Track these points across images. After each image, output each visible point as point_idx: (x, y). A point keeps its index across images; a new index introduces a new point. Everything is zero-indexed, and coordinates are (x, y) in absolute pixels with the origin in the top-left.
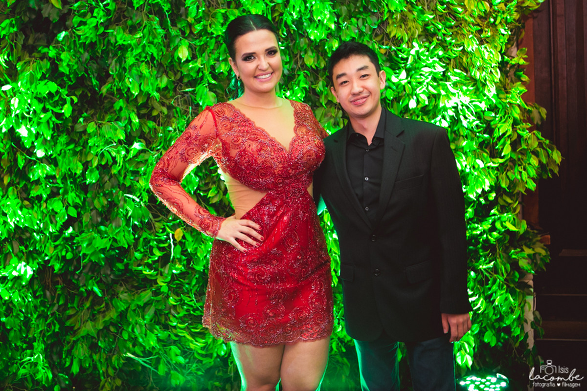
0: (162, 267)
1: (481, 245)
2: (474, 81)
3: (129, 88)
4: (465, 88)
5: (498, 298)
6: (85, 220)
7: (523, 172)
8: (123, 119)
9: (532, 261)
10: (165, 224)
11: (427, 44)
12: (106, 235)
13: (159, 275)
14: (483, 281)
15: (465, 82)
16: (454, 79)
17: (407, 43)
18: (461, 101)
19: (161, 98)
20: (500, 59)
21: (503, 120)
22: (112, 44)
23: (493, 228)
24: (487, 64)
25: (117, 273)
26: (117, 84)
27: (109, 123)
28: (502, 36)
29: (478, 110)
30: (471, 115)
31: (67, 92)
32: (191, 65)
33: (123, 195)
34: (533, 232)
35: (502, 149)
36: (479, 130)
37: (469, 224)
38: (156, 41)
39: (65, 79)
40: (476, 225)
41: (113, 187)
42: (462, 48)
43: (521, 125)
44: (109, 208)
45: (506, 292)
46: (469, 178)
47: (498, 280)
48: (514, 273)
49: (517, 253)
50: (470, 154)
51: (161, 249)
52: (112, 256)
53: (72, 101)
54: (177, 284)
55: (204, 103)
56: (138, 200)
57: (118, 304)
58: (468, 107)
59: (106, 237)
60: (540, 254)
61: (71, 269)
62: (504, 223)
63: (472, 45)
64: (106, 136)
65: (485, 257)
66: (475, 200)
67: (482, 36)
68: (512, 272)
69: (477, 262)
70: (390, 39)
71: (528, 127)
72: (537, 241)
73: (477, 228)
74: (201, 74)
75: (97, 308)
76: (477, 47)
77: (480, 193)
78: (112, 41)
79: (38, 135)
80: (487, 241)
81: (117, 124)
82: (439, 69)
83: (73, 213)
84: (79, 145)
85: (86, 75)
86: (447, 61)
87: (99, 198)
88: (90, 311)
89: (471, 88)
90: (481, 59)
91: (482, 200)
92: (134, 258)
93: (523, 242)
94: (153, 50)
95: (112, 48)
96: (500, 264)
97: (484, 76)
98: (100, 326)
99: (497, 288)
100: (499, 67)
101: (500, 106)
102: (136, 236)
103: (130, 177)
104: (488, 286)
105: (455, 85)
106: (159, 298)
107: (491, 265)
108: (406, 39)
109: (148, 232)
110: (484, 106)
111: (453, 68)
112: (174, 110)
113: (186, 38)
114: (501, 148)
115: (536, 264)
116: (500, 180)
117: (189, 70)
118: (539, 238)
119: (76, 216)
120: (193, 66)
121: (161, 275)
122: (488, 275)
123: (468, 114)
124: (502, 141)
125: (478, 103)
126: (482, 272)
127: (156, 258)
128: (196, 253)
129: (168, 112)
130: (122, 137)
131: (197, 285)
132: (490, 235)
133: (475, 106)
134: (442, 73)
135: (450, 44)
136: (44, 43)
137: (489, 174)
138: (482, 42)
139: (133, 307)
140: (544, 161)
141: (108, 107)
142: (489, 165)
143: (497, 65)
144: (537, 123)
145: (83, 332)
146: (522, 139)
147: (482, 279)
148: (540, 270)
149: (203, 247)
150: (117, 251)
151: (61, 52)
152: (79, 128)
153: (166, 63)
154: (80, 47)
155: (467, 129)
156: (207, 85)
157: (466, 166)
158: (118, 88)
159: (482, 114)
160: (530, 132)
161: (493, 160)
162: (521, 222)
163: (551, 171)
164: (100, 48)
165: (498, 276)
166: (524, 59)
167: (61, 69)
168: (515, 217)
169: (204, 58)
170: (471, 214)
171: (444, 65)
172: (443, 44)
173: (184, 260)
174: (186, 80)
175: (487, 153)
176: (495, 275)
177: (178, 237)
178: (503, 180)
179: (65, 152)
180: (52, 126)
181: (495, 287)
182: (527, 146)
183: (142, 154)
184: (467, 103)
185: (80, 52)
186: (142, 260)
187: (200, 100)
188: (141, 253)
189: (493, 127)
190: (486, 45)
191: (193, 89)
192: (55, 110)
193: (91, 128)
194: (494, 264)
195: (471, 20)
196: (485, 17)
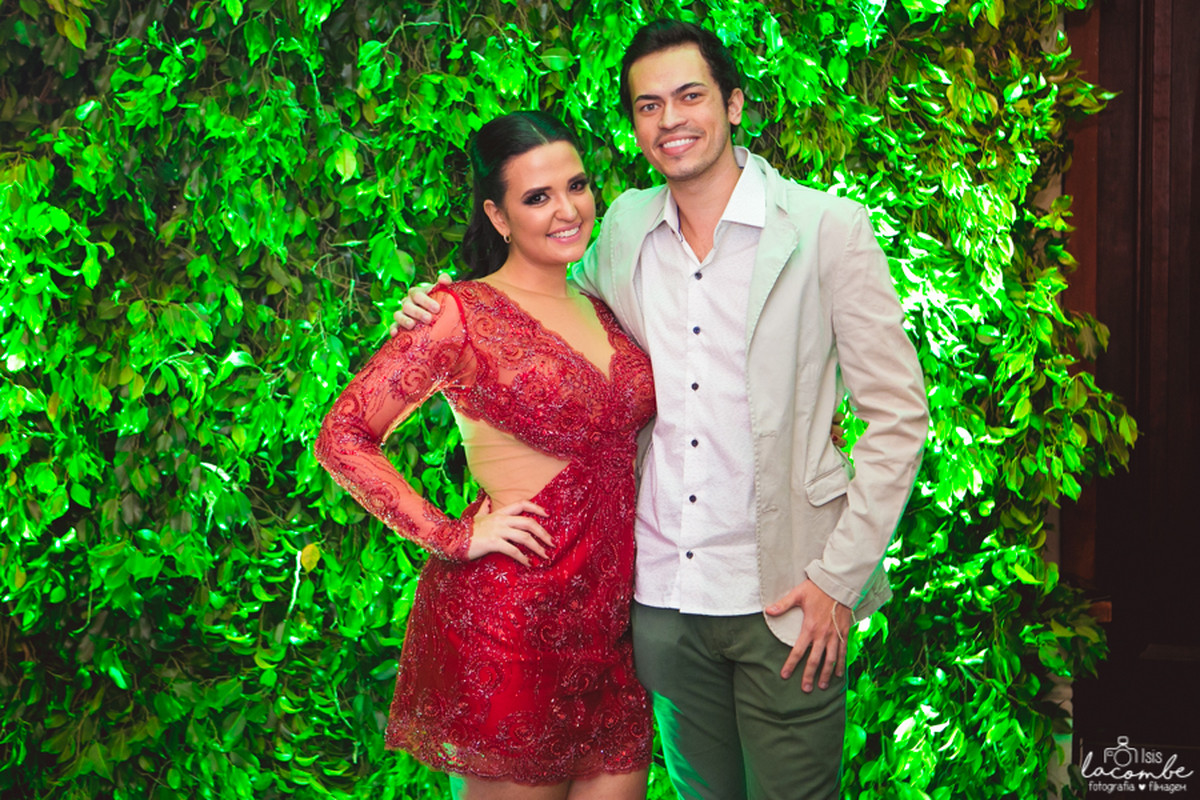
0: (267, 628)
1: (959, 612)
2: (958, 259)
3: (227, 233)
4: (938, 273)
5: (993, 727)
6: (108, 514)
7: (1055, 458)
8: (209, 299)
9: (1070, 654)
10: (283, 532)
11: (863, 177)
12: (152, 551)
13: (259, 646)
14: (962, 692)
15: (940, 261)
16: (916, 253)
17: (822, 171)
18: (929, 301)
19: (289, 259)
20: (1014, 217)
21: (1017, 346)
22: (192, 134)
23: (987, 578)
24: (988, 225)
25: (165, 637)
26: (196, 221)
27: (177, 306)
28: (1021, 168)
29: (964, 322)
30: (948, 332)
31: (88, 233)
32: (360, 191)
33: (197, 464)
34: (1075, 593)
35: (1013, 407)
36: (966, 364)
37: (936, 566)
38: (286, 132)
39: (82, 203)
40: (951, 568)
41: (175, 445)
42: (936, 188)
43: (1054, 358)
44: (161, 491)
45: (1010, 717)
46: (940, 467)
47: (994, 690)
48: (1028, 680)
49: (1036, 632)
50: (943, 415)
51: (270, 588)
52: (158, 598)
53: (102, 252)
54: (298, 668)
55: (386, 274)
56: (227, 478)
57: (168, 706)
58: (943, 315)
59: (152, 555)
60: (1085, 639)
61: (59, 625)
62: (1010, 568)
63: (957, 183)
64: (171, 333)
65: (968, 641)
66: (951, 513)
67: (979, 166)
68: (1025, 677)
69: (952, 650)
70: (785, 161)
71: (1069, 363)
72: (1082, 611)
73: (954, 574)
74: (379, 212)
75: (113, 715)
76: (968, 188)
77: (961, 499)
78: (195, 128)
79: (11, 322)
80: (972, 605)
81: (195, 308)
82: (888, 230)
83: (82, 497)
84: (105, 350)
85: (130, 198)
86: (903, 215)
87: (141, 466)
88: (97, 722)
89: (951, 275)
90: (974, 214)
91: (965, 515)
92: (207, 606)
93: (1052, 612)
94: (281, 154)
95: (193, 144)
96: (999, 656)
97: (981, 251)
98: (121, 756)
99: (992, 708)
100: (1011, 234)
101: (1011, 316)
102: (217, 557)
103: (211, 424)
104: (971, 704)
105: (919, 266)
106: (257, 696)
107: (980, 657)
108: (820, 162)
109: (243, 548)
110: (977, 314)
111: (916, 230)
112: (317, 285)
113: (350, 131)
114: (1009, 405)
115: (1077, 661)
116: (1006, 474)
117: (354, 201)
118: (1087, 605)
119: (89, 505)
120: (366, 192)
121: (265, 645)
122: (973, 680)
123: (943, 329)
124: (1013, 389)
125: (965, 308)
126: (961, 674)
127: (257, 608)
128: (347, 600)
129: (304, 289)
130: (206, 337)
131: (344, 672)
132: (982, 593)
133: (958, 313)
134: (891, 240)
135: (913, 178)
137: (983, 459)
138: (978, 178)
139: (198, 714)
140: (1099, 437)
141: (170, 270)
142: (982, 439)
143: (1009, 229)
144: (1089, 357)
145: (80, 768)
146: (1054, 389)
147: (960, 688)
148: (1084, 676)
149: (363, 586)
150: (169, 587)
151: (81, 145)
152: (106, 311)
153: (305, 182)
154: (122, 136)
155: (939, 360)
156: (393, 235)
157: (934, 440)
158: (200, 229)
159: (972, 330)
160: (1071, 375)
161: (993, 430)
162: (1047, 567)
163: (1114, 461)
164: (163, 144)
165: (994, 681)
166: (1065, 219)
167: (77, 181)
168: (1035, 557)
169: (391, 178)
170: (941, 543)
171: (897, 222)
172: (896, 179)
173: (318, 615)
174: (346, 222)
175: (979, 414)
176: (988, 680)
177: (311, 562)
178: (1011, 474)
179: (74, 363)
180: (47, 302)
181: (986, 706)
182: (1065, 403)
183: (241, 377)
184: (941, 306)
185: (122, 148)
186: (223, 610)
187: (378, 269)
188: (224, 594)
189: (995, 359)
190: (986, 185)
191: (360, 242)
192: (59, 269)
193: (137, 314)
194: (987, 653)
195: (959, 130)
196: (987, 126)
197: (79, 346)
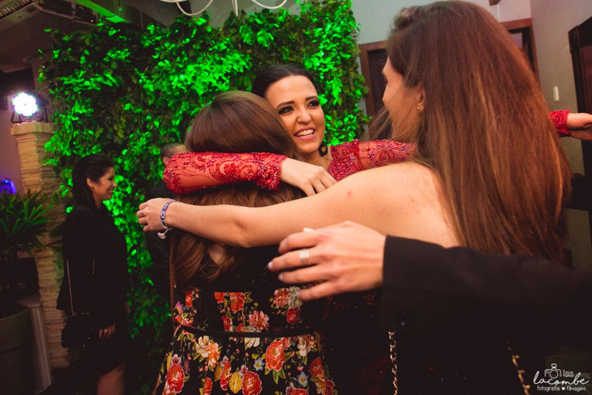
6: (142, 245)
26: (154, 175)
31: (128, 180)
39: (128, 173)
53: (131, 185)
61: (137, 272)
75: (151, 292)
78: (151, 153)
79: (115, 204)
83: (135, 242)
85: (138, 171)
88: (147, 294)
95: (151, 156)
98: (153, 301)
136: (116, 155)
145: (144, 305)
151: (124, 160)
154: (134, 157)
164: (145, 157)
167: (125, 169)
180: (121, 197)
185: (135, 160)
192: (123, 190)
195: (334, 130)
196: (341, 128)
197: (131, 207)
